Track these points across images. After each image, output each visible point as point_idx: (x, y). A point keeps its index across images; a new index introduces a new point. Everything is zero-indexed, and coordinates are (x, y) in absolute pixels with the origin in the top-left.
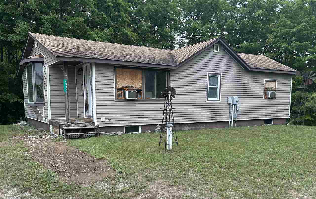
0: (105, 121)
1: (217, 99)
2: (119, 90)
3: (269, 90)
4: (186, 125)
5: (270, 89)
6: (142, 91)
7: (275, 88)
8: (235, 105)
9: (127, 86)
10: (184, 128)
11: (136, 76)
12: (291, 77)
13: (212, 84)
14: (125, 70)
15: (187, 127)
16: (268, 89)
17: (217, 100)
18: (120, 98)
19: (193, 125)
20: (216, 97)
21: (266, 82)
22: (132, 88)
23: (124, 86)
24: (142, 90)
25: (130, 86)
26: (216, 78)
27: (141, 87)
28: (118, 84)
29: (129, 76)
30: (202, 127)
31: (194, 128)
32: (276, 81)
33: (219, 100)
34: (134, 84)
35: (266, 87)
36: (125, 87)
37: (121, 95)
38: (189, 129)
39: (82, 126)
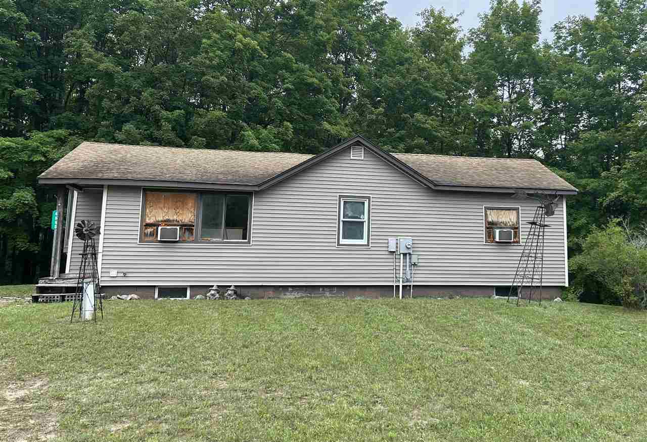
0: (116, 276)
1: (364, 241)
2: (148, 225)
3: (498, 226)
4: (290, 289)
5: (502, 224)
6: (193, 228)
7: (518, 222)
8: (405, 255)
9: (165, 219)
10: (285, 295)
11: (184, 204)
12: (563, 201)
13: (350, 215)
14: (163, 194)
15: (293, 293)
16: (496, 225)
17: (364, 244)
18: (151, 239)
19: (306, 290)
20: (362, 238)
21: (488, 212)
22: (175, 223)
23: (160, 219)
24: (194, 226)
25: (171, 219)
26: (361, 204)
27: (193, 221)
28: (148, 217)
29: (170, 204)
30: (328, 294)
31: (309, 295)
32: (517, 209)
33: (366, 243)
34: (178, 216)
35: (490, 220)
36: (162, 221)
37: (152, 234)
38: (297, 296)
39: (73, 282)
